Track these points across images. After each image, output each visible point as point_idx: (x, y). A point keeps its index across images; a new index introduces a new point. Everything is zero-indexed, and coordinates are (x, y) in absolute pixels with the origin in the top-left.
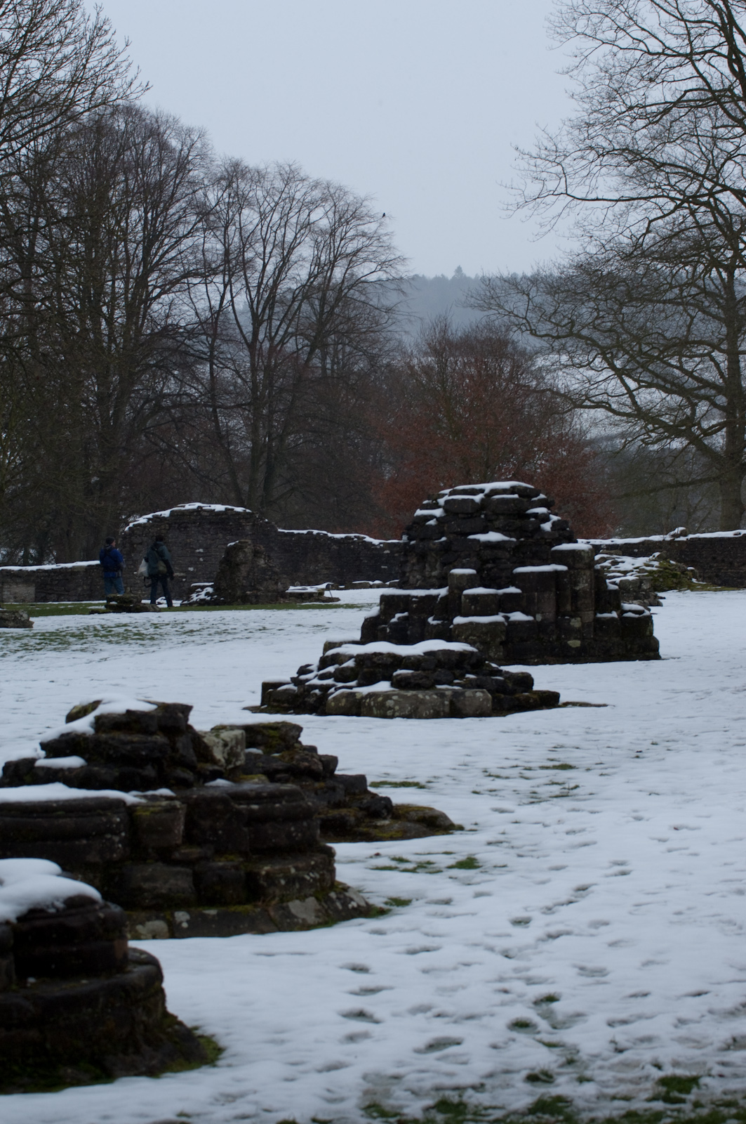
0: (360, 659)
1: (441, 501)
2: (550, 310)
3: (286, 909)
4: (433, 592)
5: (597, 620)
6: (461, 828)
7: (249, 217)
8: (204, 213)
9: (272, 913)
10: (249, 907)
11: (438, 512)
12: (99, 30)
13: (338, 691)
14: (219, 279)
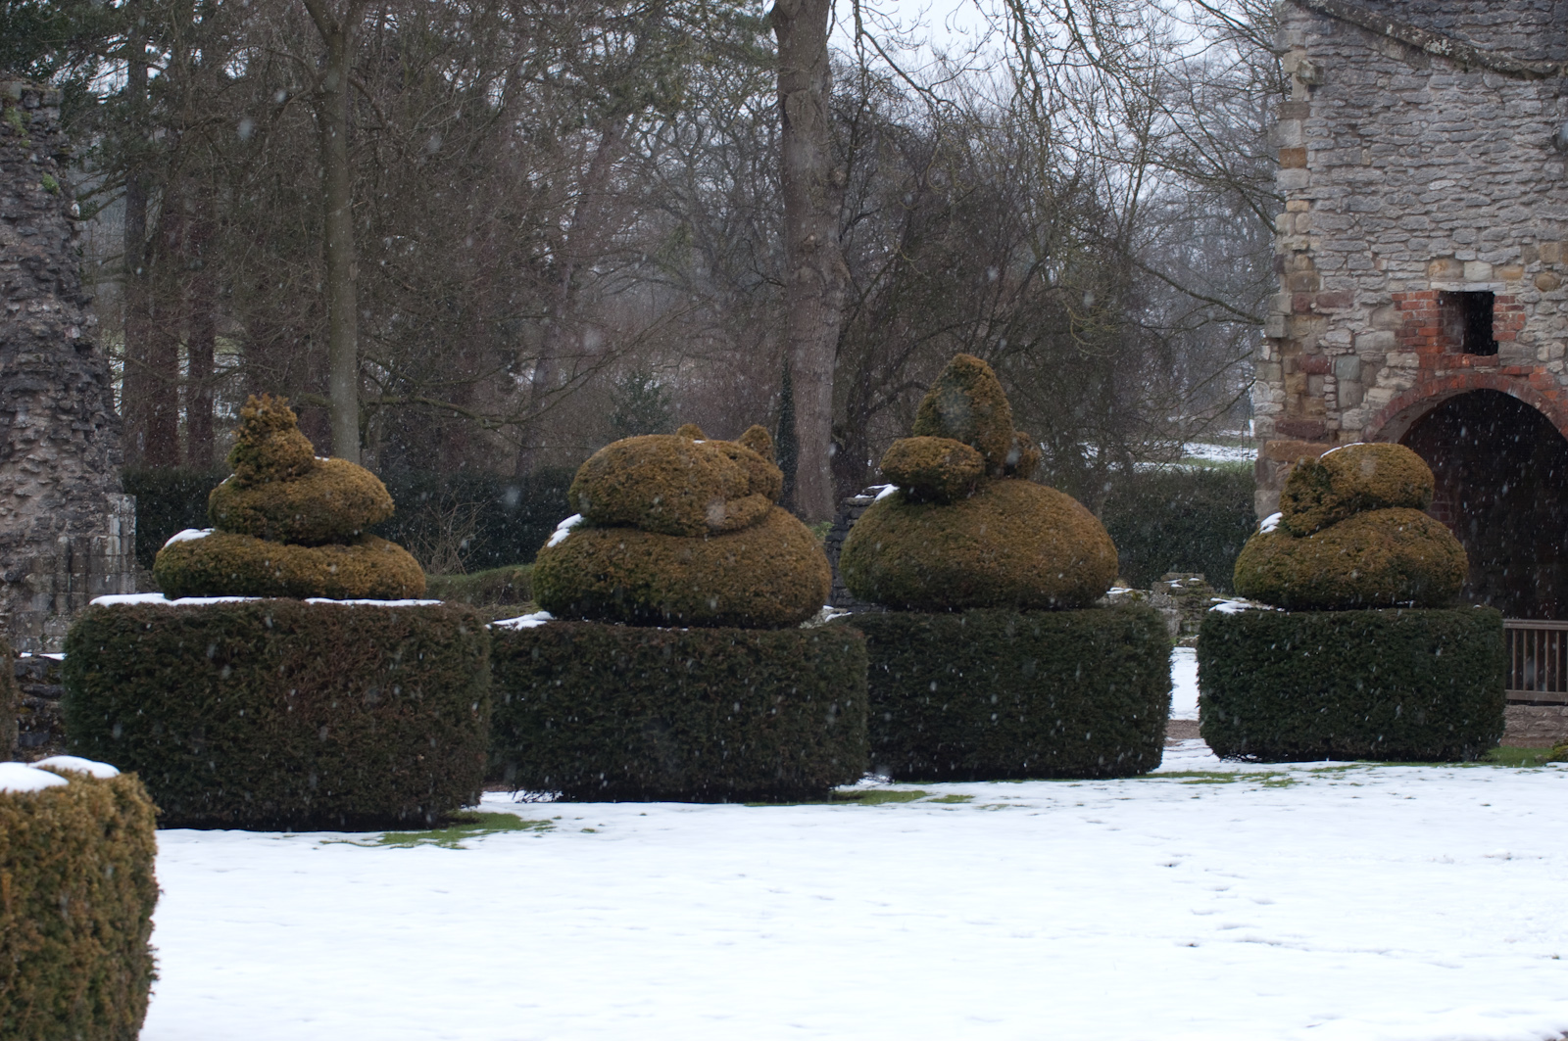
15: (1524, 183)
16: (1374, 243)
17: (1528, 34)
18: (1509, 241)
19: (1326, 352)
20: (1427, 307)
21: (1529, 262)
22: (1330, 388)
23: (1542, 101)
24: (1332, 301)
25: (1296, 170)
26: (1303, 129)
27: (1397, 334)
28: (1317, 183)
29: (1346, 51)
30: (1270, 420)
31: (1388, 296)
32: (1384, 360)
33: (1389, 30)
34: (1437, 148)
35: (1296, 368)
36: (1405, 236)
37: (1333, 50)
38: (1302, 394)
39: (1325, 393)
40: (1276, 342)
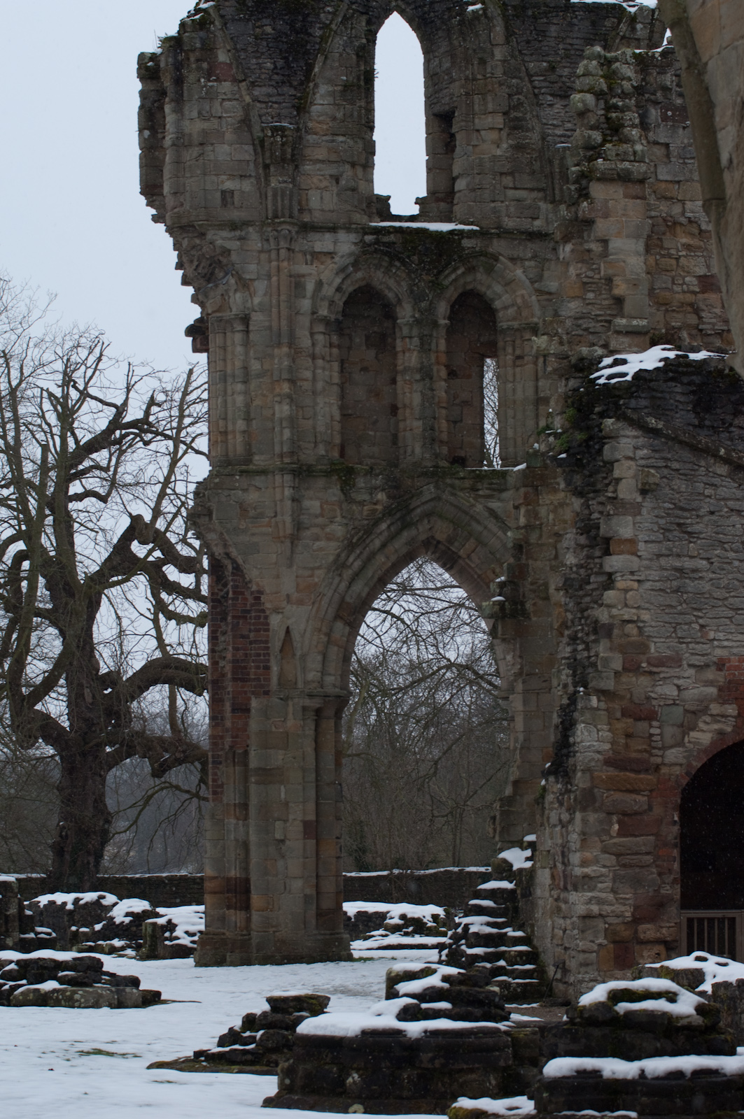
13: (19, 988)
16: (701, 618)
19: (654, 702)
22: (657, 731)
24: (662, 662)
25: (627, 557)
26: (634, 524)
27: (720, 689)
28: (648, 568)
29: (675, 465)
30: (601, 757)
31: (715, 659)
32: (707, 708)
33: (722, 451)
35: (623, 715)
36: (731, 613)
37: (661, 463)
38: (628, 736)
39: (652, 735)
40: (602, 693)
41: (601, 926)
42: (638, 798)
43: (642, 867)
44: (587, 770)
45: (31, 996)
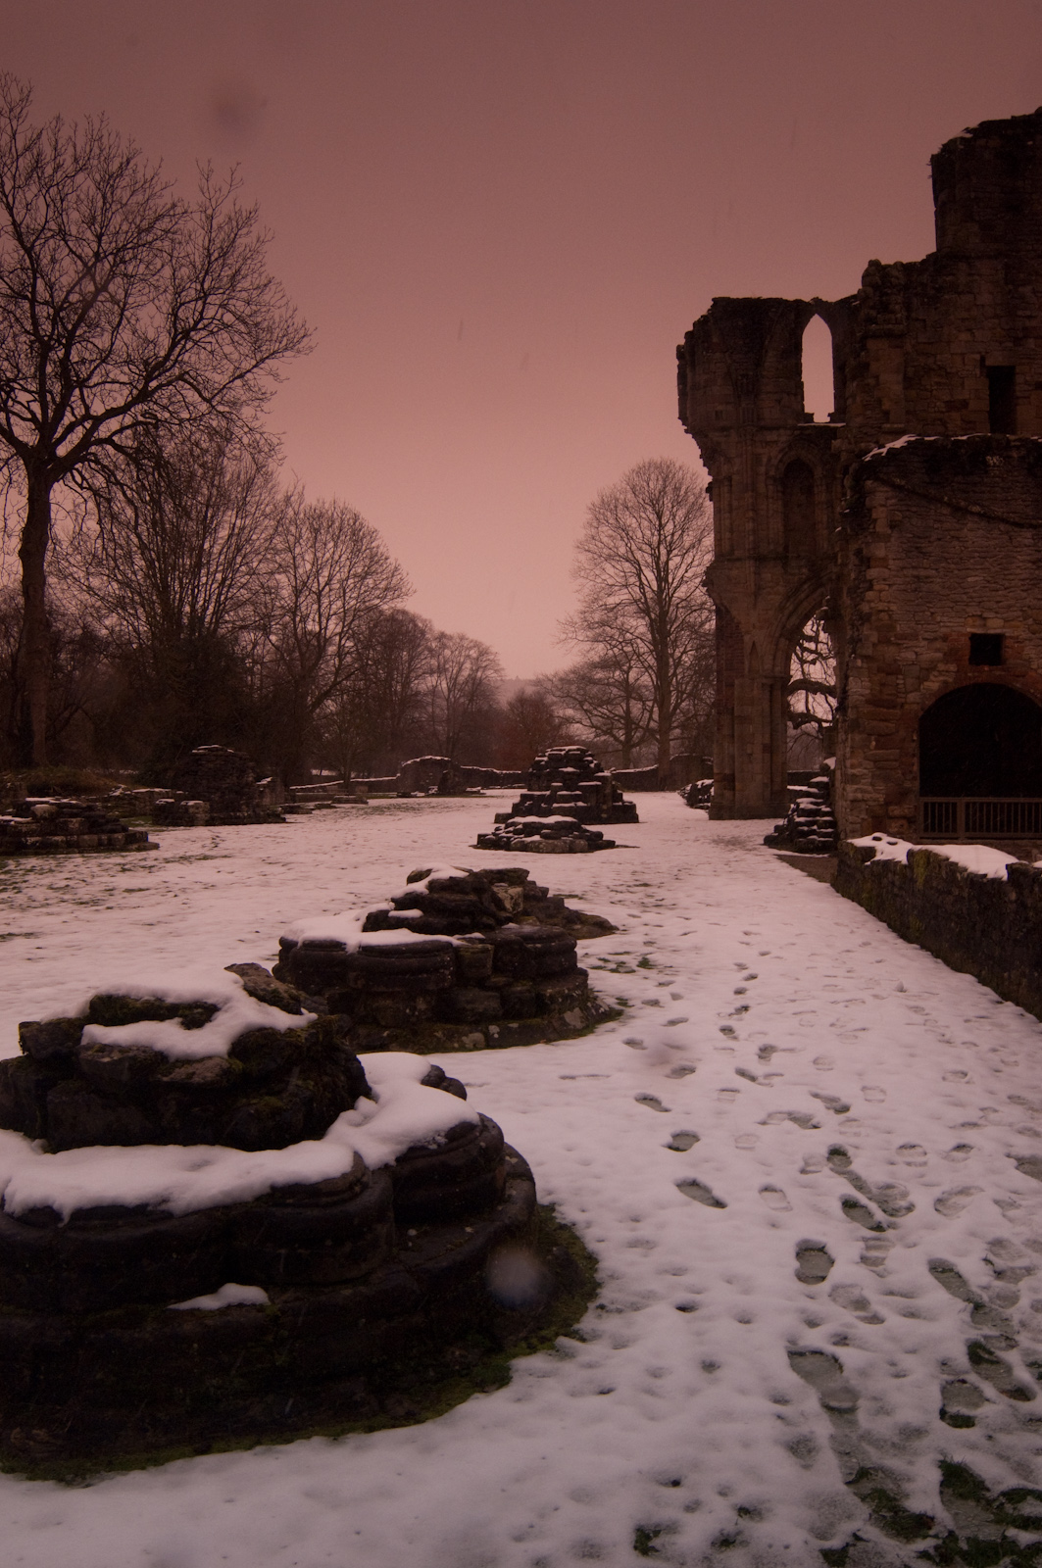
0: (525, 825)
1: (547, 754)
2: (560, 687)
3: (563, 1019)
4: (544, 793)
5: (614, 806)
6: (617, 929)
7: (447, 652)
8: (431, 650)
9: (555, 1024)
10: (538, 1020)
11: (545, 759)
12: (396, 569)
13: (516, 839)
14: (436, 675)
15: (1023, 580)
16: (931, 608)
17: (1026, 506)
18: (1015, 609)
19: (900, 663)
20: (965, 642)
21: (1025, 619)
22: (902, 682)
23: (1034, 539)
24: (904, 637)
25: (881, 569)
26: (886, 548)
27: (945, 654)
28: (895, 576)
29: (914, 509)
30: (861, 698)
31: (941, 635)
32: (936, 666)
33: (946, 498)
34: (972, 561)
35: (878, 671)
36: (952, 605)
37: (904, 508)
38: (883, 685)
39: (898, 684)
40: (866, 658)
41: (864, 806)
42: (890, 725)
43: (891, 769)
44: (856, 707)
45: (519, 845)
